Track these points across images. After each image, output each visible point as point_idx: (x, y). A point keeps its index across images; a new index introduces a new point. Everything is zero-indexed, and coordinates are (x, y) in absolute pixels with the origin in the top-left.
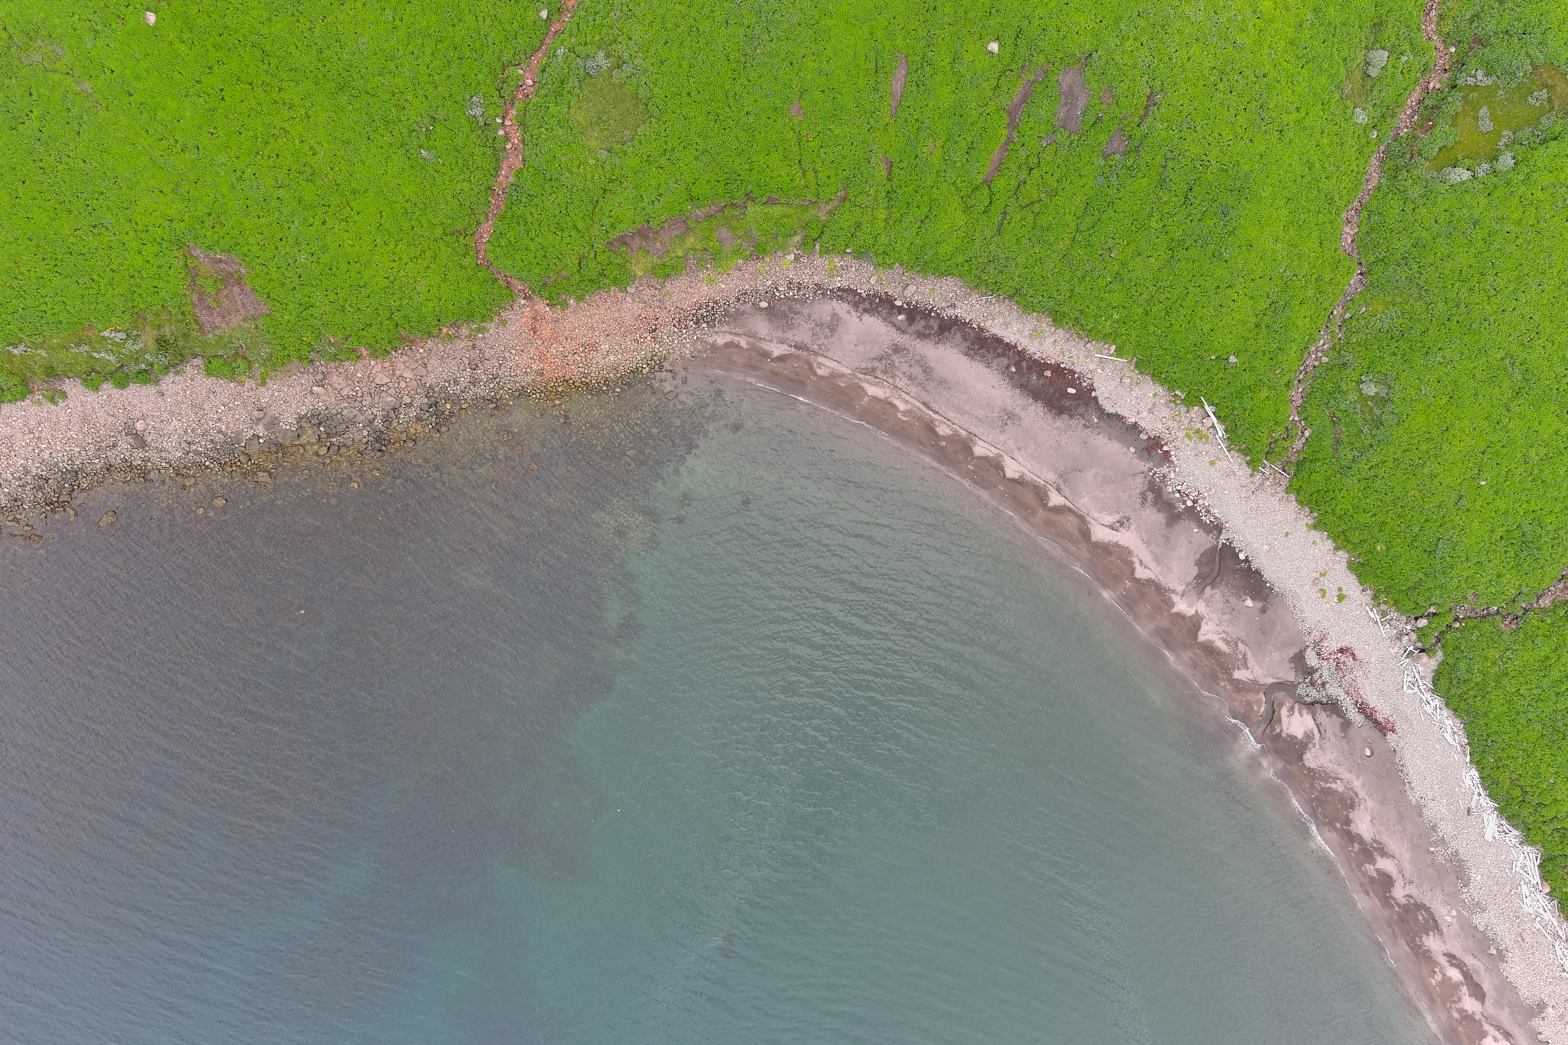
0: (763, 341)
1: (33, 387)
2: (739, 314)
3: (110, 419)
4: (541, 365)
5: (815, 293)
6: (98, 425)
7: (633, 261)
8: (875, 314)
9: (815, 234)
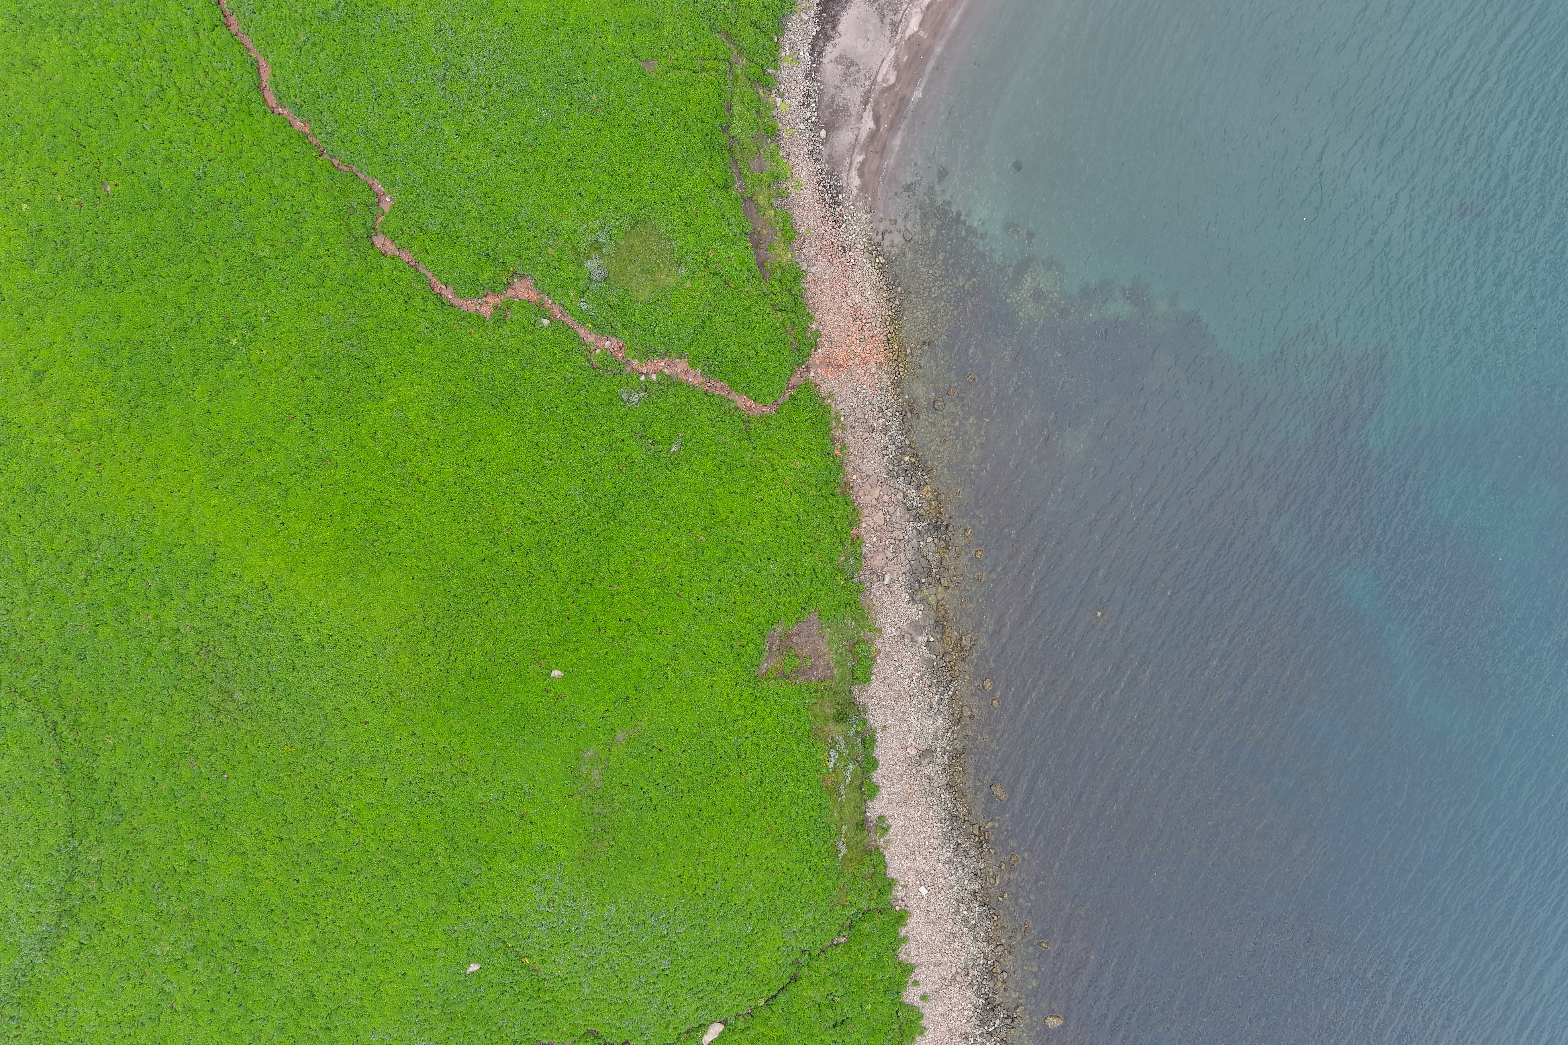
0: (859, 138)
1: (873, 845)
2: (831, 160)
3: (905, 779)
4: (873, 363)
5: (814, 80)
6: (910, 791)
7: (779, 259)
8: (838, 17)
9: (759, 72)
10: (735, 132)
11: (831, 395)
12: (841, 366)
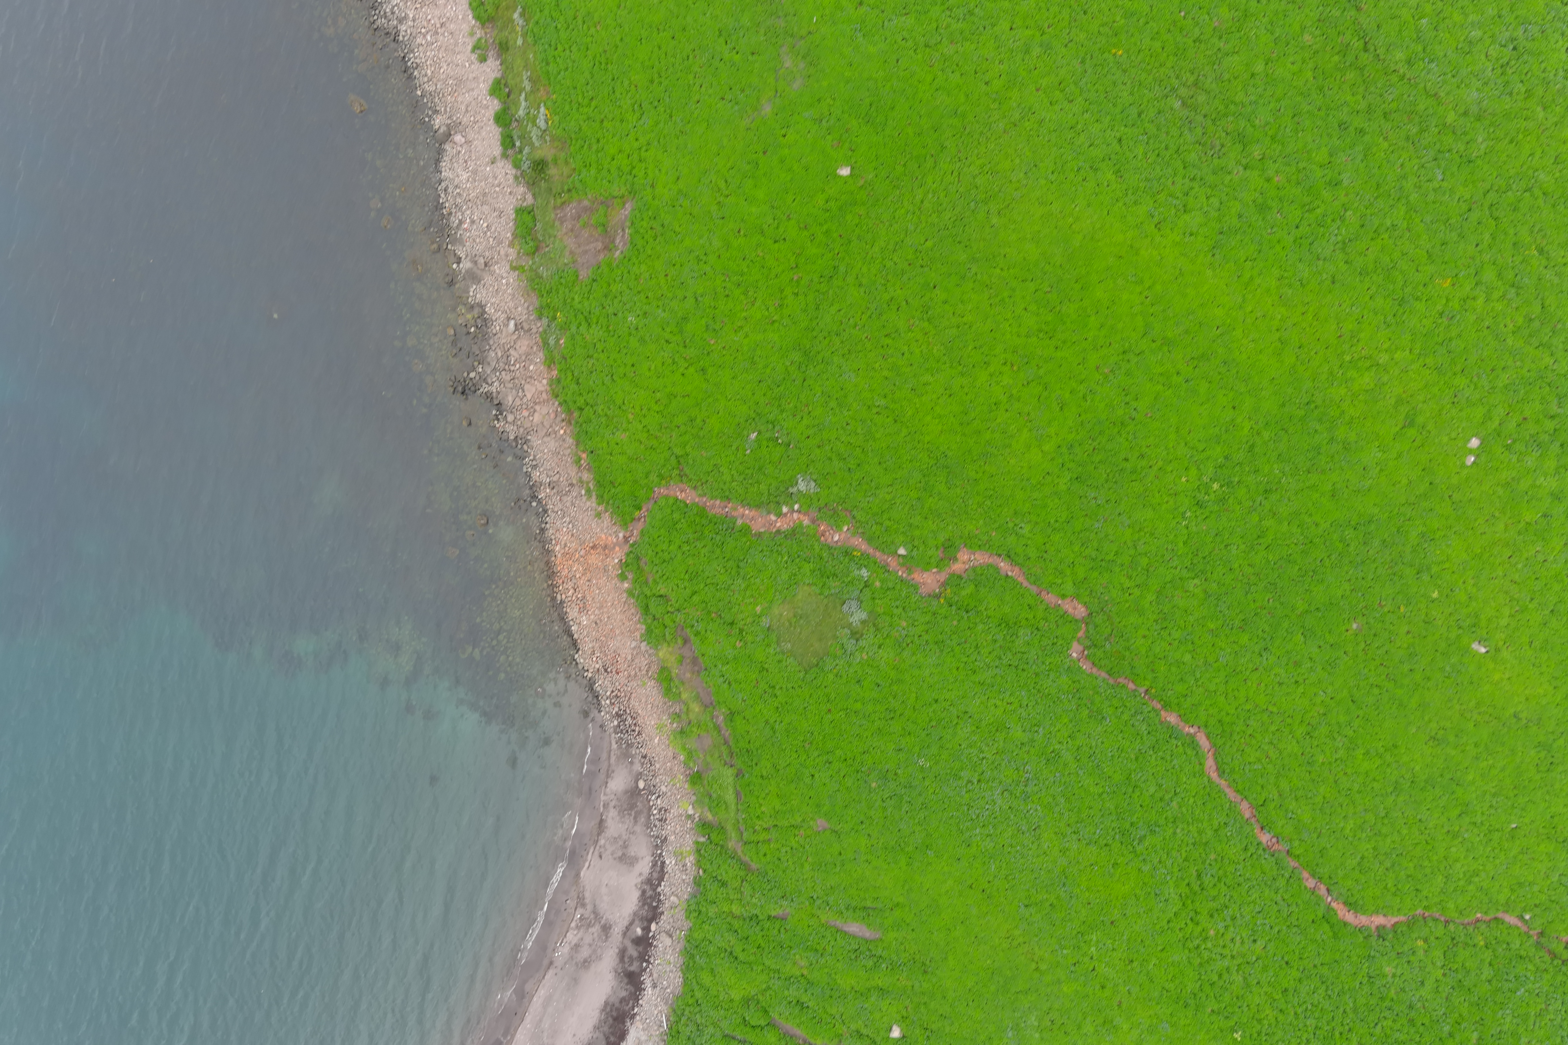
0: (604, 783)
1: (488, 28)
2: (631, 759)
3: (463, 108)
4: (559, 555)
5: (657, 837)
6: (456, 94)
7: (670, 649)
8: (640, 904)
9: (713, 836)
10: (729, 773)
11: (599, 515)
12: (592, 548)
